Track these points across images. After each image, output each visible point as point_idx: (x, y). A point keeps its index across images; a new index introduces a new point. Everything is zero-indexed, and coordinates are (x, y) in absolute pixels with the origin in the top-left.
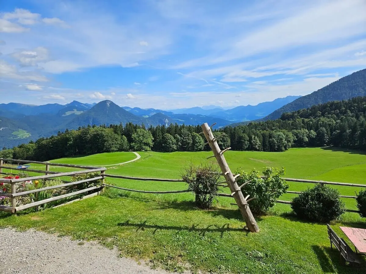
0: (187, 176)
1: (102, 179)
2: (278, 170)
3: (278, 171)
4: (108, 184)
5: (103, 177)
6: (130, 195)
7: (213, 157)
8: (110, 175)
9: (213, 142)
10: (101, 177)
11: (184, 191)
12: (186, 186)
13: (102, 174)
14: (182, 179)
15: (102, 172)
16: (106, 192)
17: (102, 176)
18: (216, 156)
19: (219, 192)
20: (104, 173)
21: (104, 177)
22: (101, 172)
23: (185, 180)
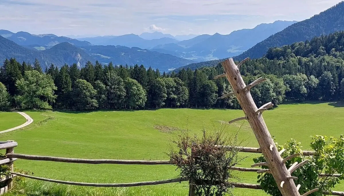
0: (181, 153)
1: (9, 164)
2: (334, 140)
3: (334, 142)
4: (19, 173)
5: (11, 159)
6: (65, 191)
7: (242, 118)
8: (26, 155)
9: (244, 92)
10: (7, 160)
11: (170, 181)
12: (175, 172)
13: (9, 154)
14: (168, 160)
15: (9, 150)
16: (16, 187)
17: (10, 157)
18: (249, 117)
19: (229, 180)
20: (13, 153)
21: (14, 159)
22: (6, 149)
23: (176, 161)
